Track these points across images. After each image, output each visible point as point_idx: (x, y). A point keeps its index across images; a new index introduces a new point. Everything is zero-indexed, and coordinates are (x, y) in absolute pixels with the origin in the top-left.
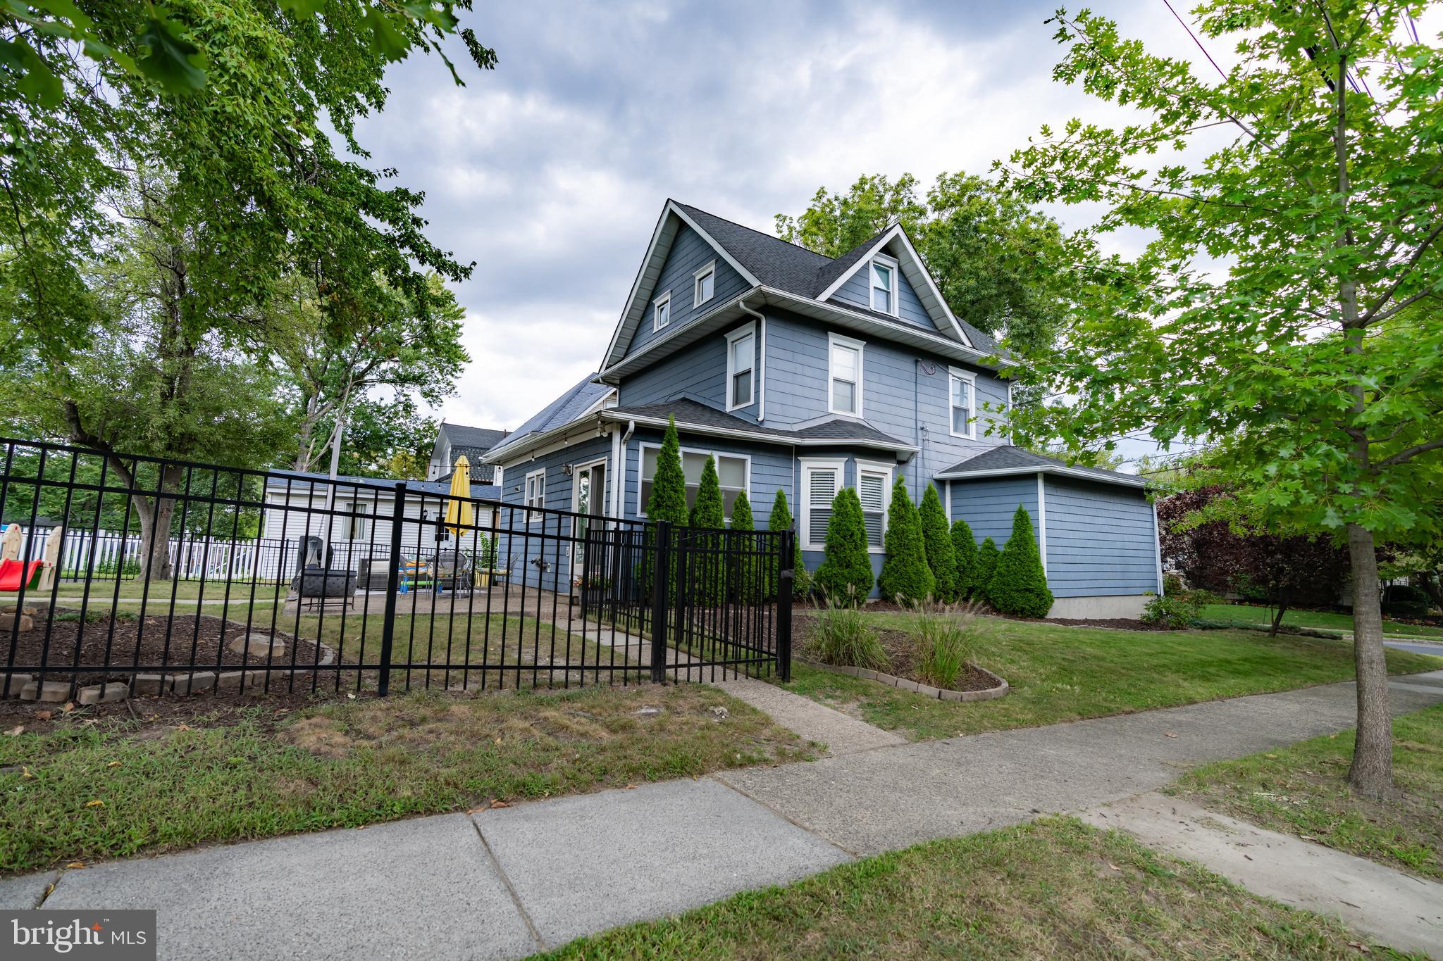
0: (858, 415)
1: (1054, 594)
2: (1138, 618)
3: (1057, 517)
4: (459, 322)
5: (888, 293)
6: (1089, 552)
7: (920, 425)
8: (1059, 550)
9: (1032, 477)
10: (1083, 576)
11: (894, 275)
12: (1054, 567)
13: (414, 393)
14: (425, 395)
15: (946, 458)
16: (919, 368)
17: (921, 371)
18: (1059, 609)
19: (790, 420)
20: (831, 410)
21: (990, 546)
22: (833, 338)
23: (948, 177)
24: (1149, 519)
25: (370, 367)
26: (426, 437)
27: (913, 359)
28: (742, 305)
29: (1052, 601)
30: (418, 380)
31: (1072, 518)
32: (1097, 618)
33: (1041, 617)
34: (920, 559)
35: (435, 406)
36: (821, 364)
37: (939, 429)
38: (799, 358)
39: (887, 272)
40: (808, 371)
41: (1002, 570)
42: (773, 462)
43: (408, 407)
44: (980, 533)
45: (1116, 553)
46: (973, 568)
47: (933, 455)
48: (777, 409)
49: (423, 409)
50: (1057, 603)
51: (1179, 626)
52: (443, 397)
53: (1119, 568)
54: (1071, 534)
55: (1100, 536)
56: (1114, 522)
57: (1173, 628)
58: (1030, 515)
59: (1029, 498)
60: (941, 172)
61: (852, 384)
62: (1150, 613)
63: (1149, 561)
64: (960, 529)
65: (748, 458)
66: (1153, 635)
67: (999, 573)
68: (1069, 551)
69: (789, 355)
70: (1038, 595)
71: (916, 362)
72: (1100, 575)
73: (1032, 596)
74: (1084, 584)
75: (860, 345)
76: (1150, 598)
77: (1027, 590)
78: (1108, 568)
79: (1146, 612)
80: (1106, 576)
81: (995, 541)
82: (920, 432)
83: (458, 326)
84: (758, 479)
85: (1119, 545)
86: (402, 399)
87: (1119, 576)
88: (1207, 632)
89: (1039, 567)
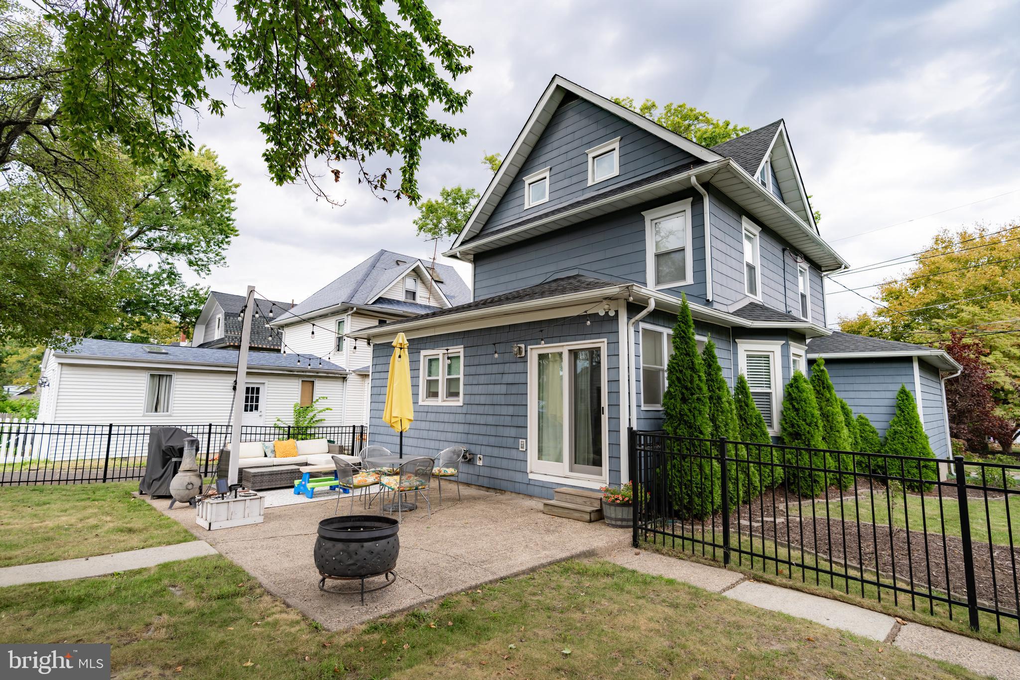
4: (232, 197)
7: (788, 309)
9: (908, 360)
11: (769, 170)
13: (180, 263)
14: (191, 263)
19: (725, 302)
22: (746, 224)
23: (673, 107)
25: (137, 235)
26: (191, 303)
28: (693, 180)
30: (187, 249)
35: (203, 274)
36: (739, 247)
37: (796, 313)
43: (172, 276)
49: (189, 278)
52: (212, 267)
59: (907, 379)
60: (668, 103)
61: (755, 268)
71: (784, 250)
83: (229, 201)
86: (167, 267)
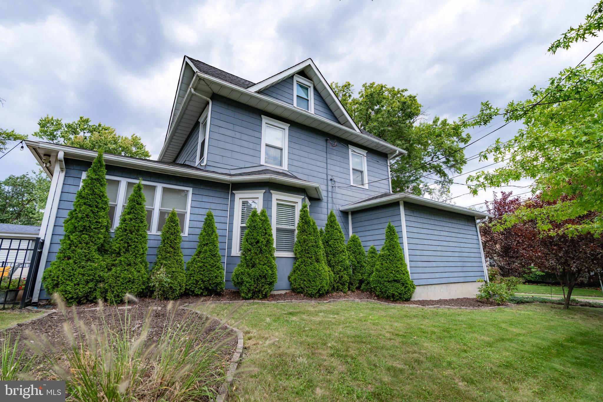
0: (285, 167)
1: (416, 283)
2: (475, 297)
3: (415, 230)
5: (308, 100)
6: (439, 254)
7: (329, 178)
8: (418, 253)
9: (396, 203)
10: (436, 270)
11: (311, 91)
12: (414, 264)
15: (348, 198)
16: (329, 144)
17: (329, 145)
18: (419, 294)
19: (229, 167)
20: (263, 162)
21: (373, 252)
22: (265, 120)
24: (475, 234)
27: (324, 139)
28: (192, 91)
29: (414, 288)
31: (425, 231)
32: (448, 298)
33: (408, 300)
34: (318, 261)
36: (256, 134)
37: (343, 181)
38: (238, 128)
39: (307, 89)
40: (245, 137)
41: (378, 267)
42: (212, 193)
44: (368, 244)
45: (457, 254)
46: (362, 266)
47: (339, 196)
48: (218, 159)
50: (418, 289)
51: (502, 303)
53: (459, 264)
54: (426, 242)
55: (445, 244)
56: (454, 235)
57: (499, 305)
58: (396, 229)
59: (396, 218)
60: (364, 83)
61: (281, 149)
62: (483, 295)
63: (477, 260)
64: (354, 240)
65: (190, 190)
66: (486, 309)
67: (377, 270)
68: (425, 253)
69: (231, 126)
70: (403, 284)
71: (327, 140)
72: (447, 269)
73: (399, 285)
74: (437, 275)
75: (286, 126)
76: (481, 284)
77: (395, 281)
78: (453, 264)
79: (479, 293)
80: (451, 269)
81: (376, 248)
82: (330, 182)
84: (196, 204)
85: (458, 249)
87: (459, 269)
88: (521, 306)
89: (404, 265)
